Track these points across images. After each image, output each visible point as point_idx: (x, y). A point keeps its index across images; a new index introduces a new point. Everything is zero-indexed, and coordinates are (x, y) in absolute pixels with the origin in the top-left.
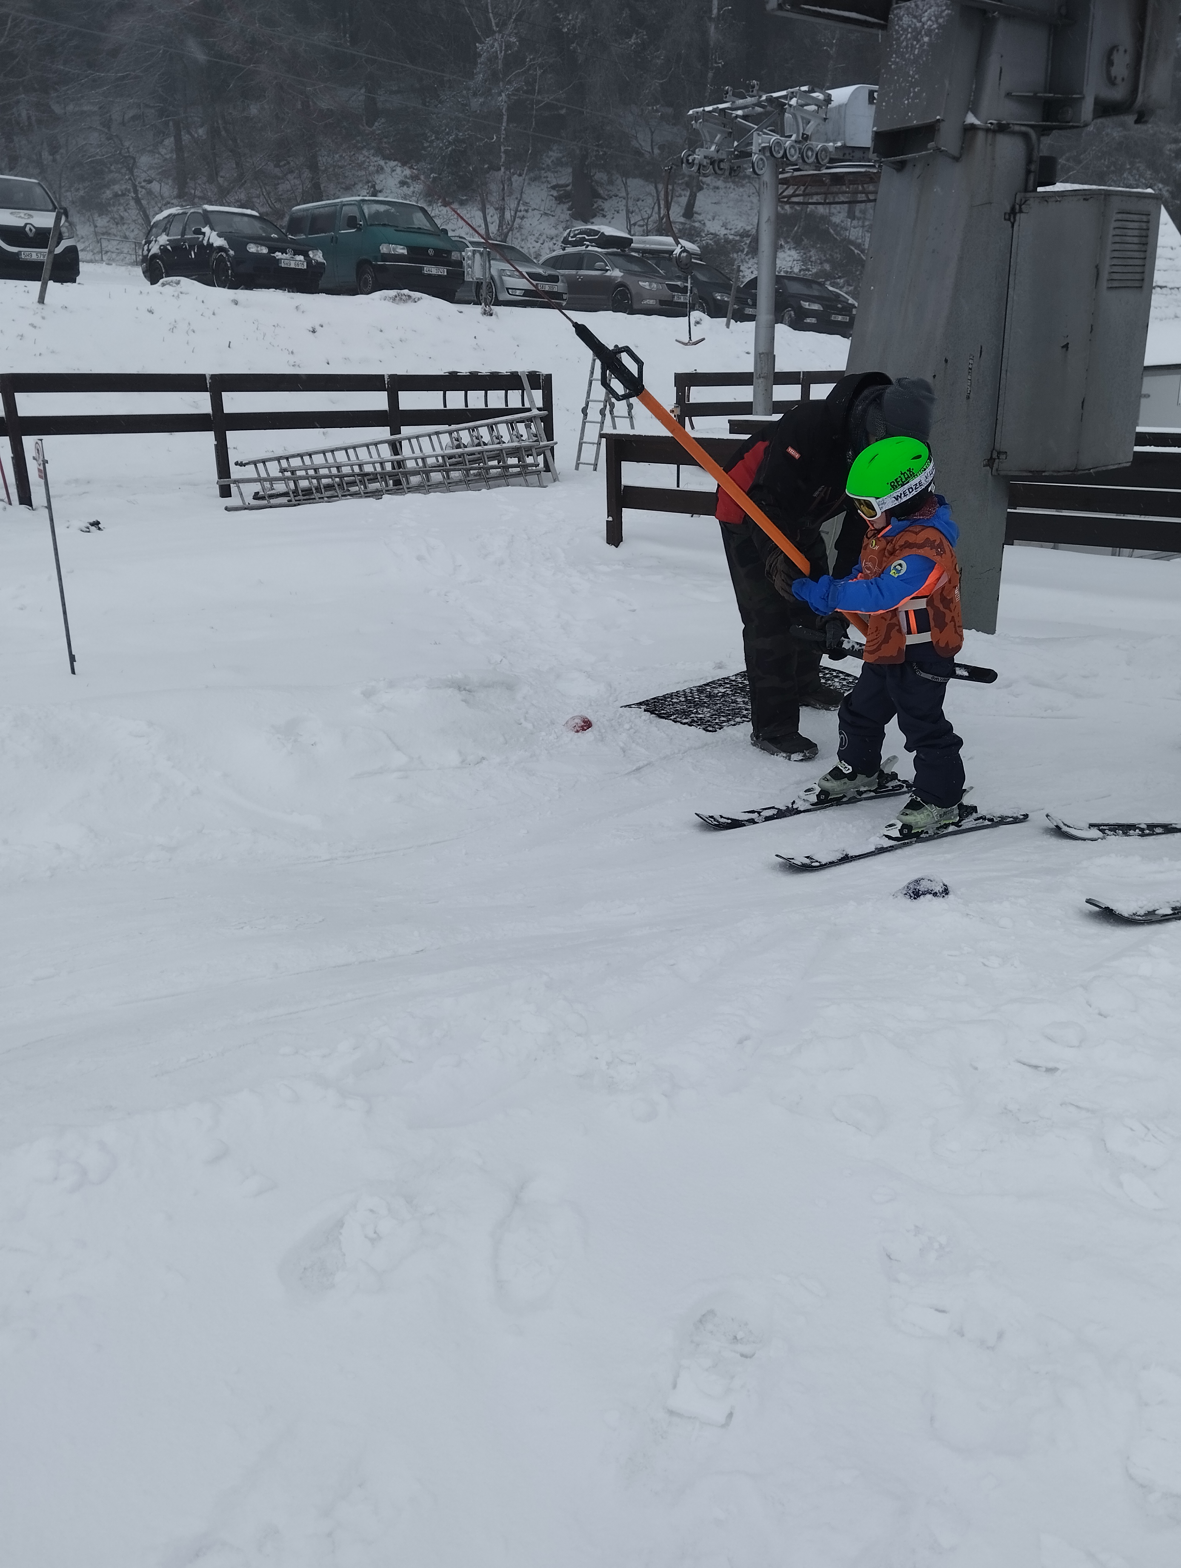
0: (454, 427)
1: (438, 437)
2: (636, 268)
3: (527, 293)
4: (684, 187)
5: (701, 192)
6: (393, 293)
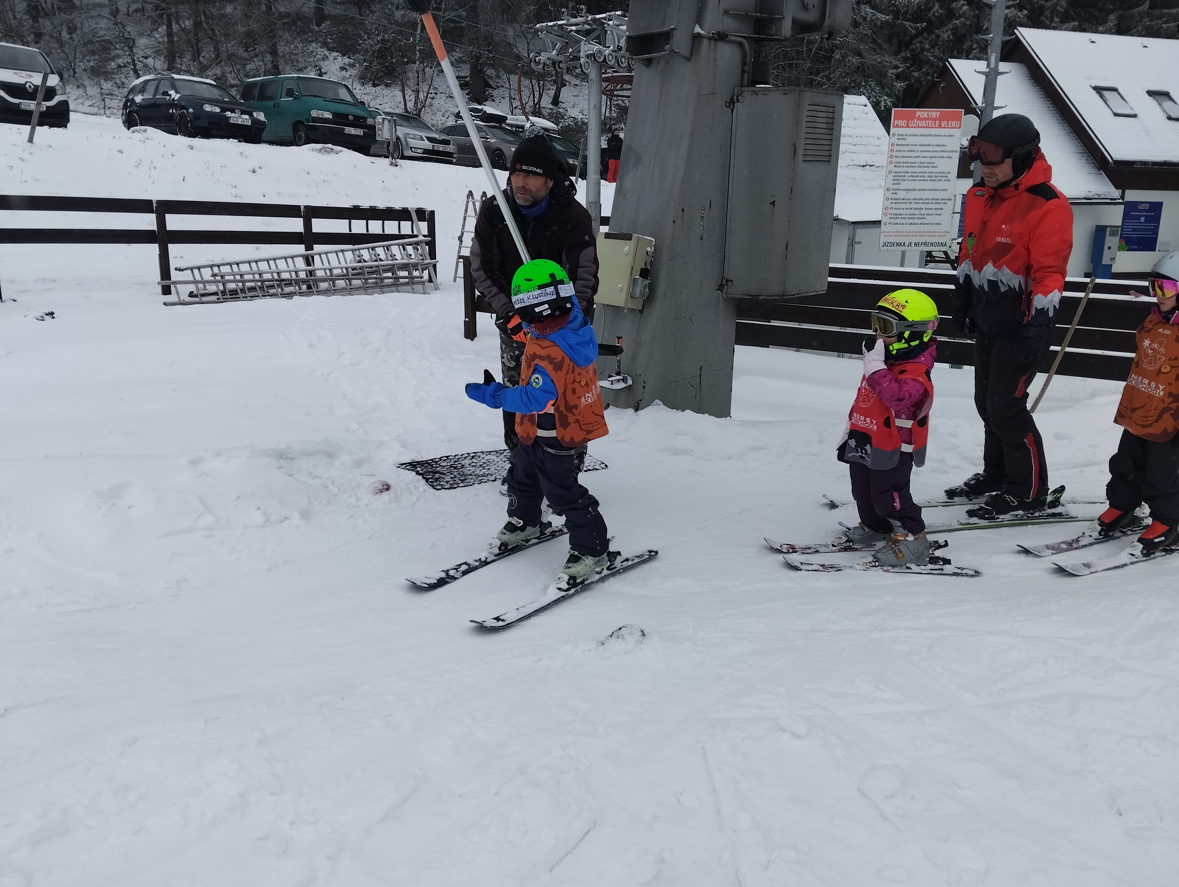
0: (356, 247)
1: (343, 254)
2: (509, 137)
3: (426, 151)
4: (552, 83)
5: (565, 88)
6: (319, 146)
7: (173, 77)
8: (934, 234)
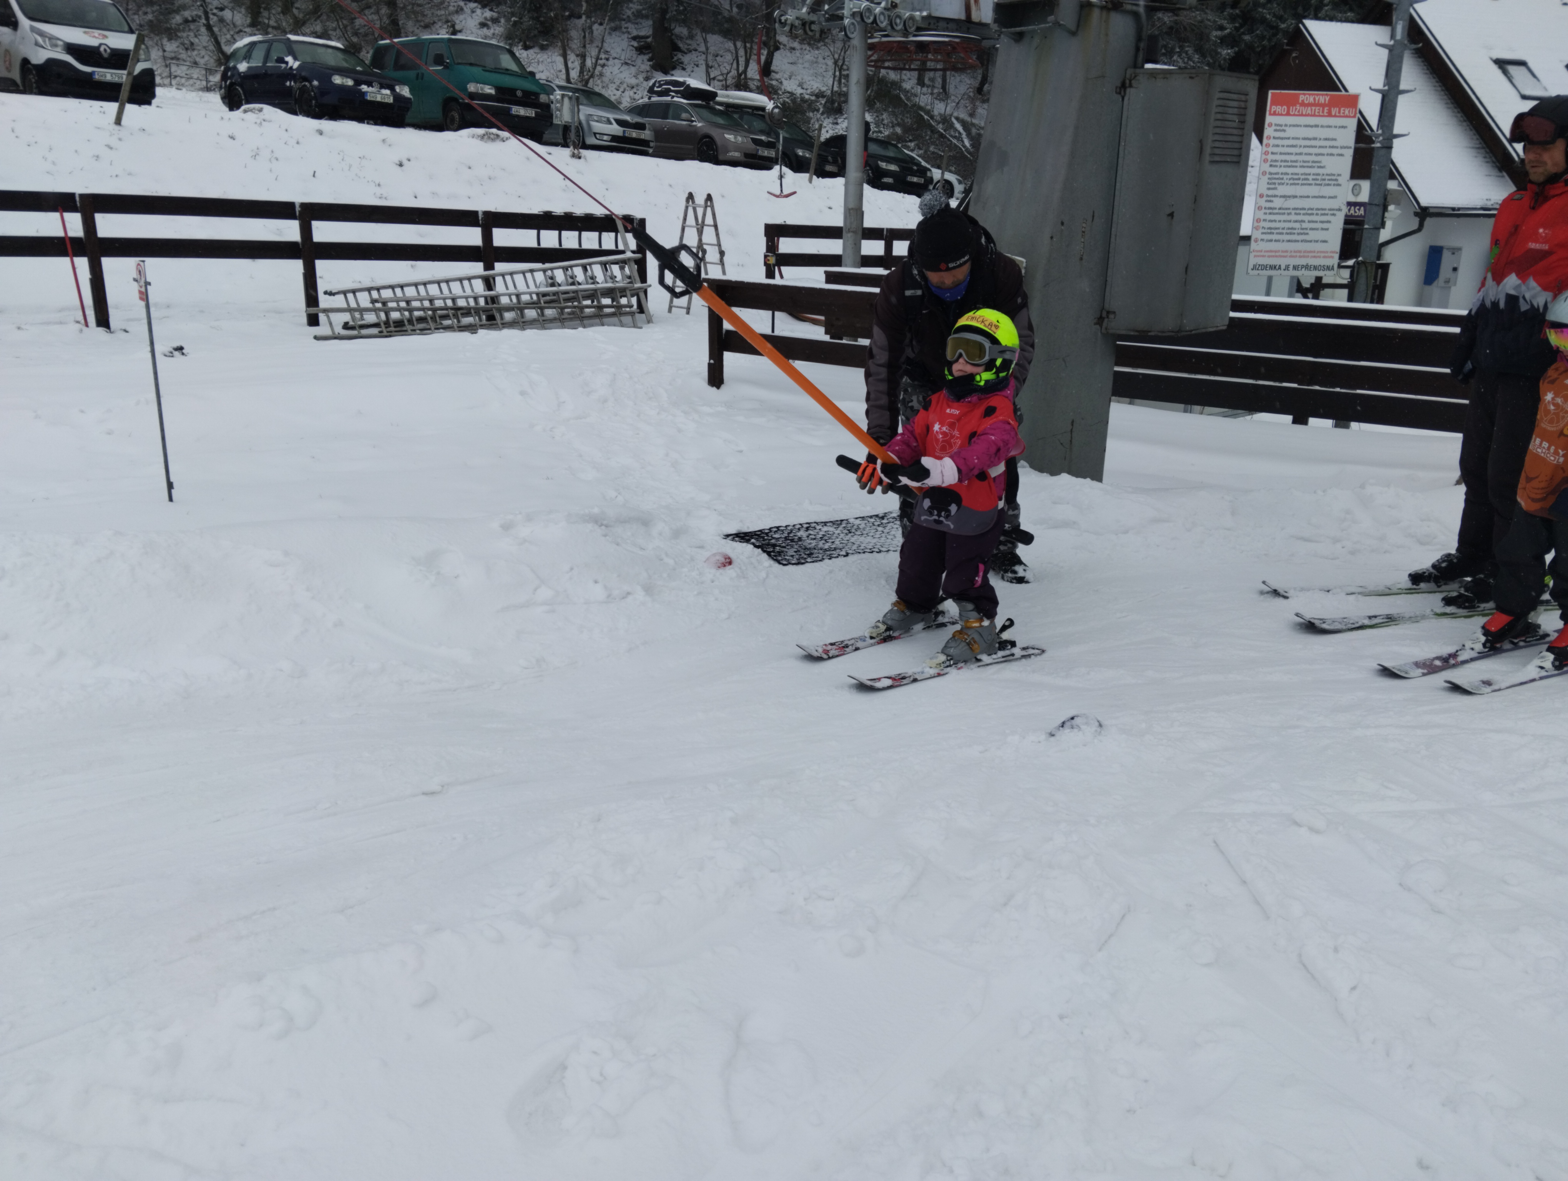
0: (547, 265)
1: (532, 275)
2: (720, 121)
3: (614, 138)
4: (762, 45)
5: (778, 52)
6: (481, 131)
7: (289, 39)
8: (1319, 254)
